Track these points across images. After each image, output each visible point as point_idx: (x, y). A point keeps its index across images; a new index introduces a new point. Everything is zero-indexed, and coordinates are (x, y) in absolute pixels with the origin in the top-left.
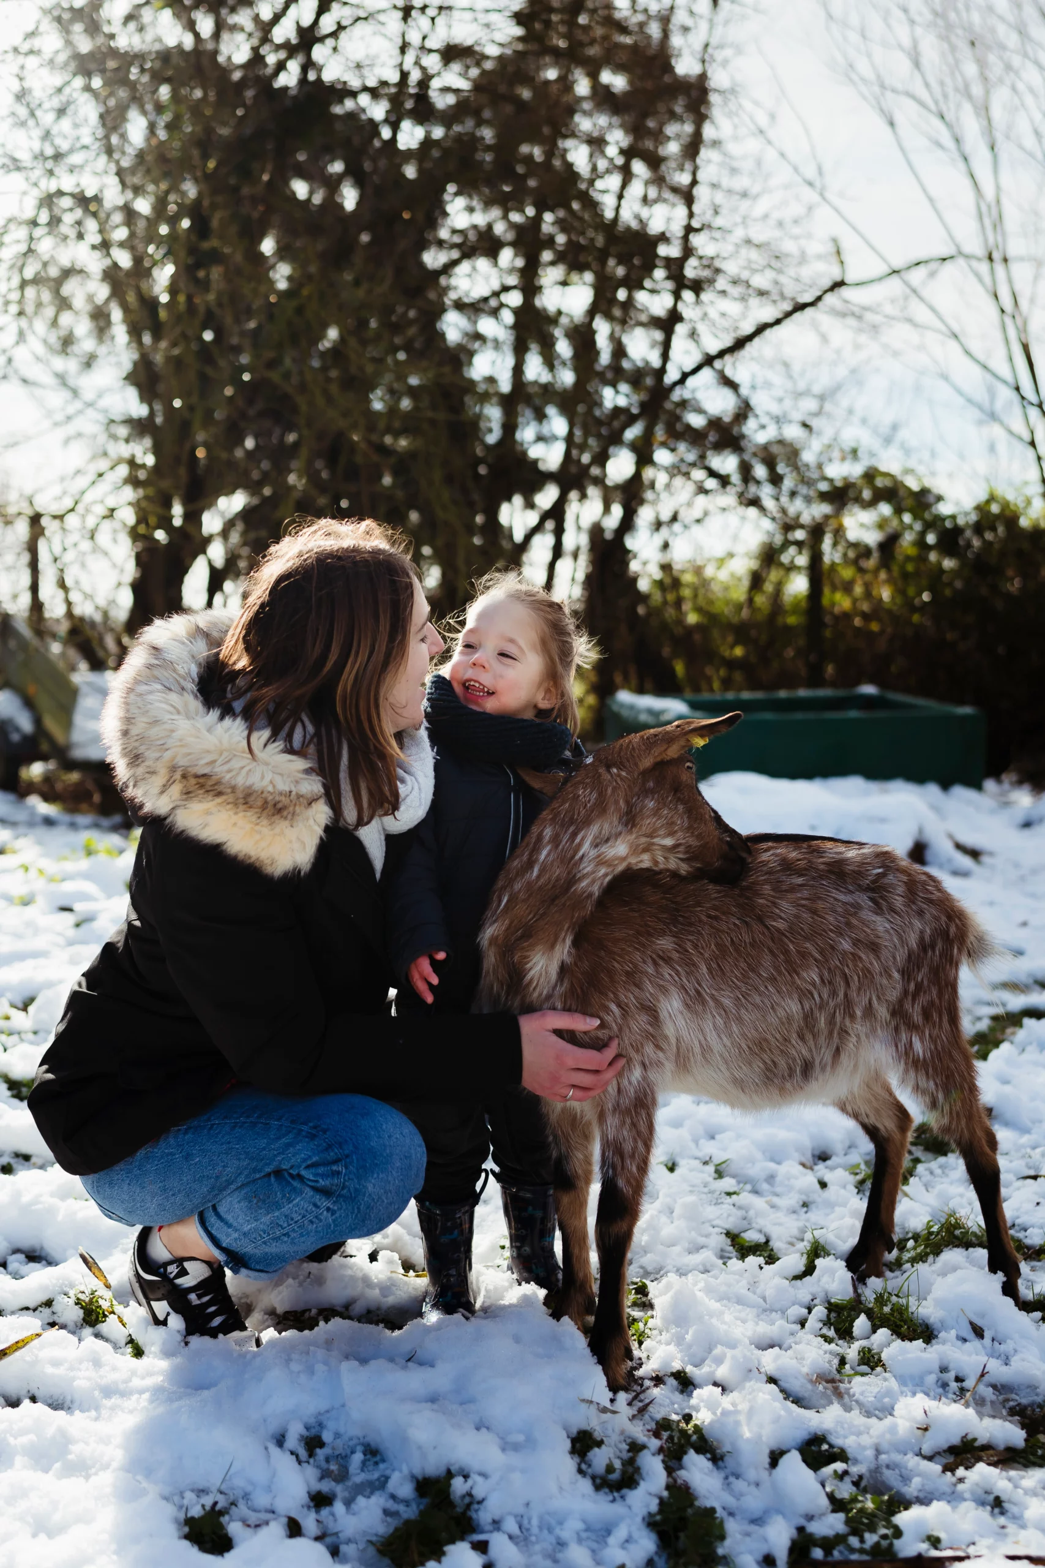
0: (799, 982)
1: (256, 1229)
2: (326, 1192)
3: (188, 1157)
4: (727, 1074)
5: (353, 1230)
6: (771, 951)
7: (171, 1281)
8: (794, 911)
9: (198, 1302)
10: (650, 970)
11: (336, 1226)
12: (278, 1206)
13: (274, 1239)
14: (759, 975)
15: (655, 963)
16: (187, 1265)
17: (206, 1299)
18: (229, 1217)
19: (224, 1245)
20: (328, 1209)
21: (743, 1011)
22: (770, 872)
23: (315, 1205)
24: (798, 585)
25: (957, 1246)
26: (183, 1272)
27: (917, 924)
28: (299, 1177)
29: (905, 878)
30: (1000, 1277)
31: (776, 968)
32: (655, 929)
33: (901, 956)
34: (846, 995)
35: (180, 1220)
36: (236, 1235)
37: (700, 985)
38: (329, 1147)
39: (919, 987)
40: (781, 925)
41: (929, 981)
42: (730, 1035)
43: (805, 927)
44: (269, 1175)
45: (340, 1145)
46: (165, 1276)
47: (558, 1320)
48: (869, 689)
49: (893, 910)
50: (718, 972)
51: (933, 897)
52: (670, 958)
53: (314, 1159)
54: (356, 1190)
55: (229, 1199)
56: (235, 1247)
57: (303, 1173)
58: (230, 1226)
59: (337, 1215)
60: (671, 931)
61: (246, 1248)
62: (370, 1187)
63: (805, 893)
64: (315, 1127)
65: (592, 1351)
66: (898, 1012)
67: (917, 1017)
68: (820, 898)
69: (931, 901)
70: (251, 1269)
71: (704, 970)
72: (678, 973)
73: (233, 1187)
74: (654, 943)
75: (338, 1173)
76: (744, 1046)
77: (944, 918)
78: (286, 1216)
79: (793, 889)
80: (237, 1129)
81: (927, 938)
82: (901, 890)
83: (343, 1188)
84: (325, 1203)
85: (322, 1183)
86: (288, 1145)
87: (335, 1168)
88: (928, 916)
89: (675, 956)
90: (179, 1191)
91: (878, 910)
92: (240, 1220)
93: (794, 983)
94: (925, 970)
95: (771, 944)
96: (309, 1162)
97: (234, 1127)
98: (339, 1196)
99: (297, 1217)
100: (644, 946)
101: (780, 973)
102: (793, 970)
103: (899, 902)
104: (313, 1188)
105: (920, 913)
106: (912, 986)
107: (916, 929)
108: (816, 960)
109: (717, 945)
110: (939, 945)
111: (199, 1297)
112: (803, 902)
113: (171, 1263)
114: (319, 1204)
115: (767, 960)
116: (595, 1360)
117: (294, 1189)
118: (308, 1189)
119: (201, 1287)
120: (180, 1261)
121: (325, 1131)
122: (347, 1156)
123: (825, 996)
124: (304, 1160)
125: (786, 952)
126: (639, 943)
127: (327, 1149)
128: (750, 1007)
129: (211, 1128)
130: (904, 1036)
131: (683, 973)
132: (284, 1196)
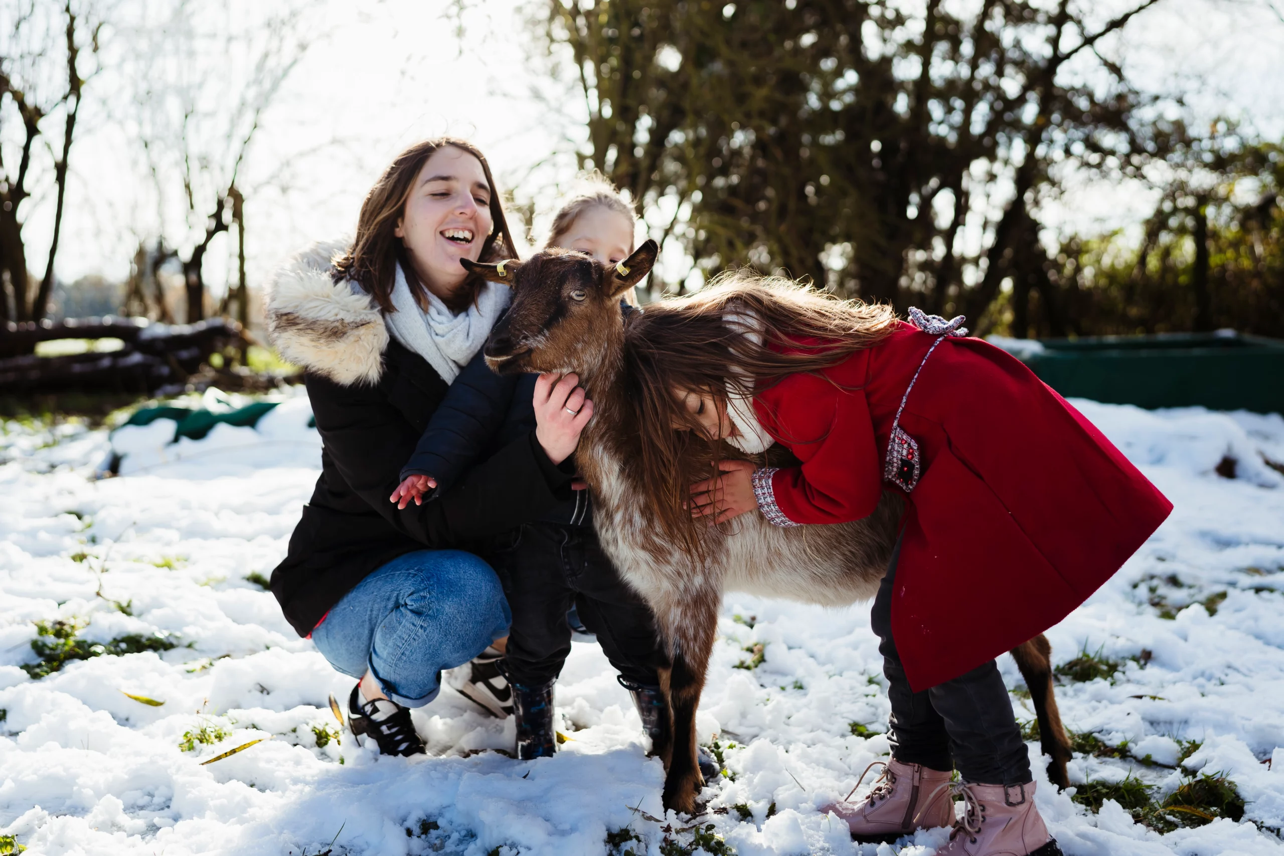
2: (419, 614)
7: (368, 717)
9: (389, 732)
11: (429, 640)
13: (398, 660)
16: (377, 704)
17: (394, 730)
19: (381, 676)
20: (422, 627)
23: (413, 624)
24: (1187, 248)
26: (376, 711)
28: (405, 604)
38: (422, 581)
44: (393, 610)
45: (429, 579)
48: (1227, 333)
53: (412, 589)
54: (438, 611)
55: (376, 635)
57: (407, 601)
59: (427, 631)
61: (392, 675)
62: (448, 609)
64: (418, 570)
73: (378, 626)
75: (425, 597)
78: (400, 637)
83: (429, 610)
84: (419, 622)
85: (416, 606)
87: (422, 594)
96: (409, 592)
97: (377, 581)
98: (427, 615)
99: (405, 637)
104: (412, 611)
111: (389, 728)
113: (367, 703)
114: (415, 623)
118: (409, 613)
120: (372, 700)
121: (422, 571)
122: (430, 585)
124: (405, 591)
127: (419, 581)
129: (365, 586)
132: (398, 621)
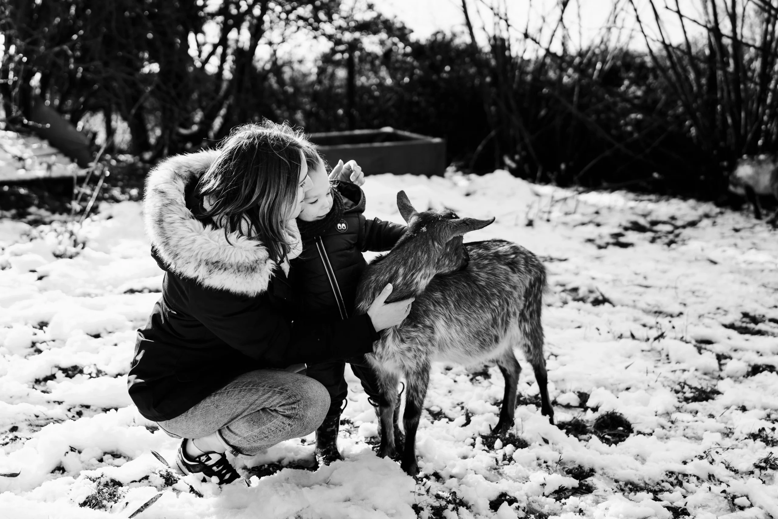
0: (491, 306)
1: (251, 436)
2: (289, 417)
3: (217, 407)
4: (462, 350)
5: (299, 433)
6: (480, 296)
7: (203, 463)
8: (486, 276)
9: (218, 470)
10: (432, 308)
11: (292, 432)
12: (264, 424)
13: (259, 439)
14: (476, 306)
15: (434, 306)
16: (210, 455)
17: (220, 468)
18: (236, 431)
19: (231, 444)
20: (289, 424)
21: (469, 321)
22: (475, 260)
23: (283, 423)
25: (523, 404)
26: (209, 459)
27: (529, 276)
28: (275, 411)
29: (524, 256)
30: (548, 417)
31: (483, 302)
32: (434, 288)
33: (523, 291)
34: (507, 310)
35: (209, 434)
36: (240, 439)
37: (450, 313)
38: (290, 397)
39: (530, 304)
40: (483, 283)
41: (534, 301)
42: (463, 332)
43: (492, 282)
44: (259, 411)
45: (295, 396)
46: (200, 461)
47: (383, 458)
49: (519, 271)
50: (458, 306)
51: (535, 264)
52: (439, 302)
53: (283, 403)
54: (303, 415)
55: (237, 423)
56: (237, 444)
57: (277, 409)
58: (236, 434)
59: (293, 427)
60: (440, 289)
61: (244, 445)
62: (309, 414)
63: (490, 267)
64: (282, 389)
65: (403, 469)
66: (522, 314)
67: (528, 317)
68: (495, 268)
69: (533, 266)
70: (244, 454)
71: (452, 306)
72: (443, 309)
73: (240, 417)
74: (433, 295)
75: (295, 408)
76: (471, 336)
77: (539, 272)
79: (485, 266)
80: (242, 392)
81: (532, 282)
82: (522, 262)
83: (297, 415)
84: (287, 421)
85: (287, 413)
86: (269, 397)
87: (293, 406)
88: (533, 273)
89: (442, 301)
90: (213, 422)
91: (514, 272)
92: (243, 432)
93: (490, 307)
94: (532, 296)
95: (480, 292)
96: (281, 404)
97: (240, 391)
98: (295, 418)
99: (273, 429)
100: (430, 297)
101: (485, 304)
102: (489, 301)
103: (522, 268)
104: (282, 415)
105: (530, 271)
106: (527, 303)
107: (528, 279)
108: (498, 296)
109: (457, 294)
110: (537, 284)
111: (218, 467)
112: (490, 272)
113: (202, 455)
114: (285, 422)
115: (479, 300)
116: (406, 474)
117: (273, 416)
118: (280, 416)
119: (218, 464)
120: (207, 454)
121: (287, 391)
122: (299, 401)
123: (500, 311)
124: (278, 404)
125: (486, 294)
126: (428, 295)
127: (288, 398)
128: (472, 319)
129: (228, 393)
130: (523, 324)
131: (444, 308)
132: (268, 419)
